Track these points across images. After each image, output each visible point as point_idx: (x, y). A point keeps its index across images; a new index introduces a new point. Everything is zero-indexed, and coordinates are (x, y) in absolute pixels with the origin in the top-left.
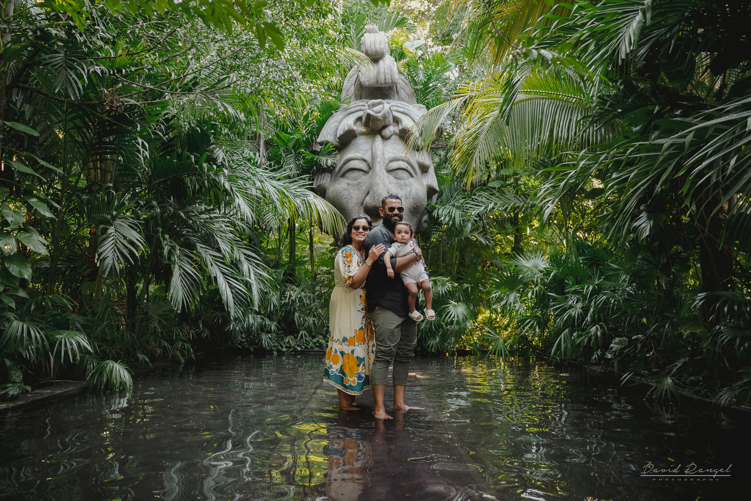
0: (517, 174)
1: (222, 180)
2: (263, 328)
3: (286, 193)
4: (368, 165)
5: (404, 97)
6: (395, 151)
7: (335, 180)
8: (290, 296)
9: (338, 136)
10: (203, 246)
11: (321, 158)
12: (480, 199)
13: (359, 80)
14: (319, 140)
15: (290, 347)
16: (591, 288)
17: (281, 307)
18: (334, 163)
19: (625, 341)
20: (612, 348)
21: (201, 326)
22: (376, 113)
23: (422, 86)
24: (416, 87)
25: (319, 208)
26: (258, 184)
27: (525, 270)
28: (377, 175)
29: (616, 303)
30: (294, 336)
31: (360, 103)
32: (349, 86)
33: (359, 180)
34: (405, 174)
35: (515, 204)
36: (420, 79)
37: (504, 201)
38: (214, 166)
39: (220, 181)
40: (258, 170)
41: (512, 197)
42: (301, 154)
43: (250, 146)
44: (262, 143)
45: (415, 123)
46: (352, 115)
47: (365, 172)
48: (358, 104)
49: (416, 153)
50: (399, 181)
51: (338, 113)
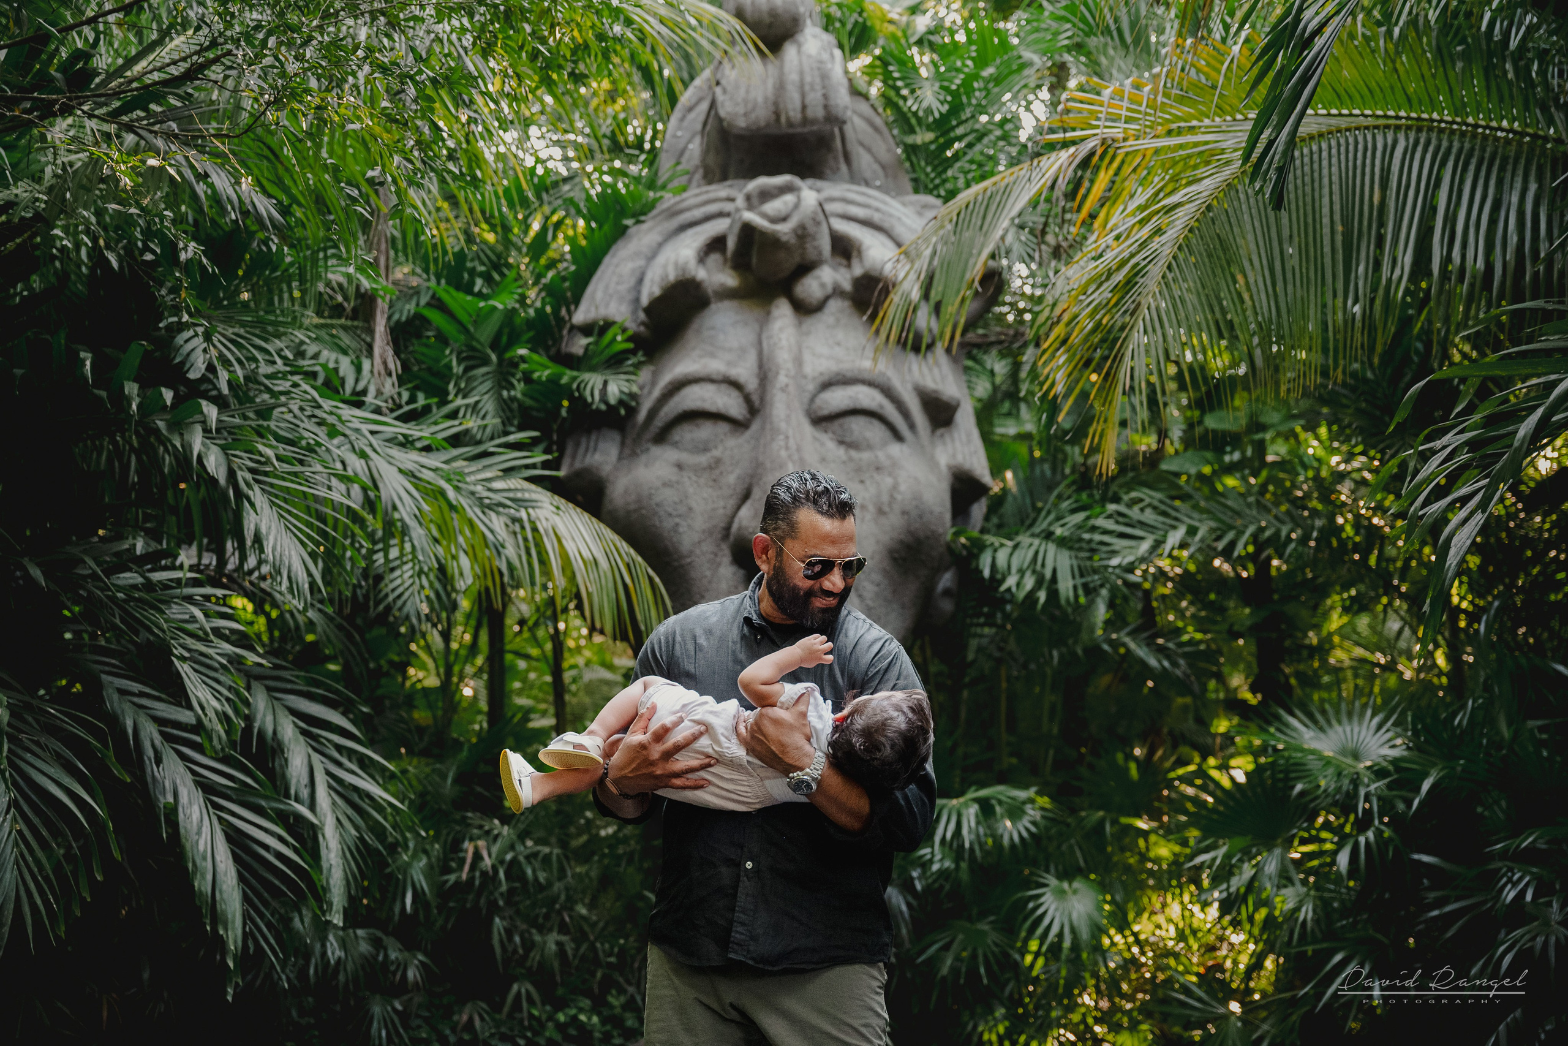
1: (197, 442)
2: (376, 977)
3: (451, 494)
4: (747, 399)
5: (868, 174)
6: (839, 352)
7: (634, 454)
8: (477, 856)
9: (645, 301)
10: (136, 687)
11: (586, 376)
12: (1135, 513)
13: (717, 115)
14: (580, 316)
17: (445, 893)
18: (633, 396)
22: (774, 220)
23: (929, 136)
24: (910, 140)
25: (570, 547)
26: (356, 464)
27: (1313, 764)
28: (776, 432)
30: (490, 1003)
31: (721, 190)
32: (683, 135)
33: (716, 453)
34: (874, 431)
35: (1262, 530)
36: (925, 104)
37: (1218, 520)
38: (168, 395)
39: (187, 447)
40: (347, 412)
41: (1249, 506)
42: (516, 365)
43: (346, 340)
44: (380, 326)
45: (906, 253)
46: (690, 232)
47: (738, 425)
48: (712, 195)
49: (912, 356)
50: (853, 453)
51: (644, 227)
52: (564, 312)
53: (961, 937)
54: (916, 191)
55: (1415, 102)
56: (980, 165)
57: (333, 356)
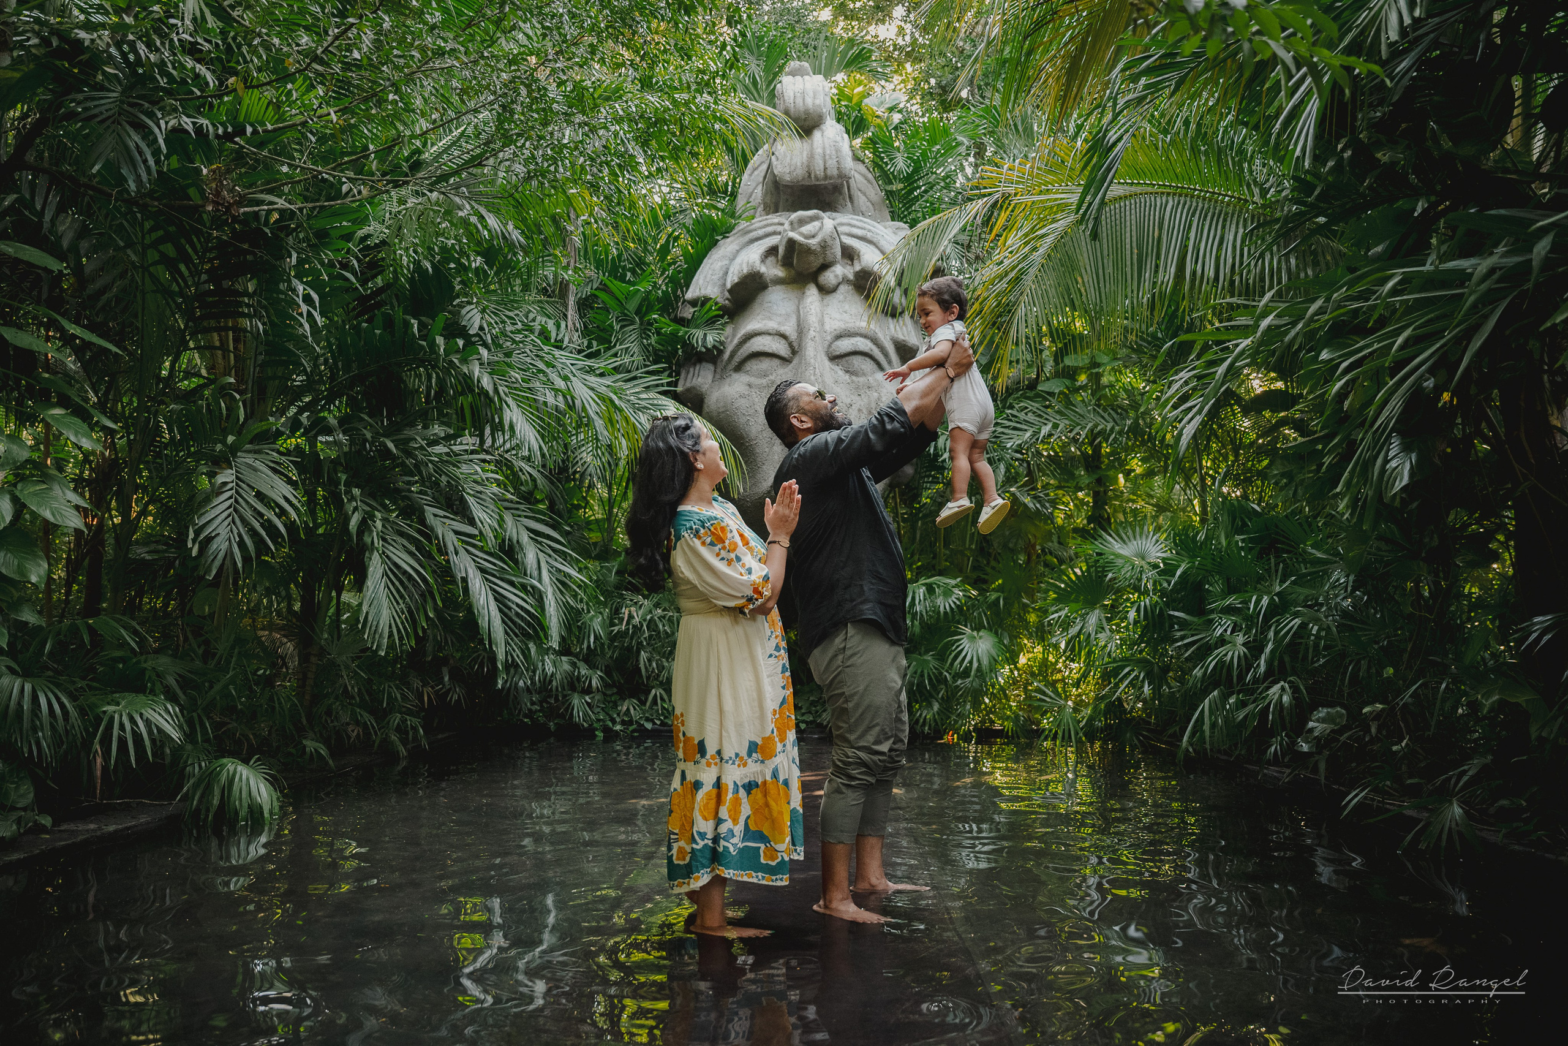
0: (1098, 365)
1: (476, 370)
2: (574, 684)
3: (617, 402)
4: (791, 345)
5: (864, 209)
6: (846, 317)
7: (722, 378)
8: (631, 617)
9: (729, 286)
10: (441, 513)
11: (694, 331)
12: (1022, 416)
13: (772, 172)
14: (689, 295)
15: (631, 722)
16: (1265, 601)
17: (613, 638)
18: (722, 343)
19: (1341, 716)
20: (1311, 730)
21: (446, 679)
22: (807, 237)
23: (901, 186)
26: (560, 384)
27: (1119, 562)
28: (808, 364)
29: (1323, 634)
30: (640, 700)
31: (774, 218)
32: (752, 185)
33: (771, 378)
34: (867, 365)
35: (1096, 426)
36: (898, 168)
37: (1072, 420)
38: (461, 343)
39: (472, 372)
40: (557, 353)
41: (1089, 411)
42: (652, 324)
43: (550, 309)
44: (572, 301)
45: (887, 258)
46: (756, 244)
47: (785, 360)
48: (769, 221)
49: (890, 319)
50: (854, 378)
51: (728, 240)
52: (679, 292)
53: (914, 663)
54: (893, 219)
55: (1180, 177)
56: (932, 204)
57: (544, 319)
